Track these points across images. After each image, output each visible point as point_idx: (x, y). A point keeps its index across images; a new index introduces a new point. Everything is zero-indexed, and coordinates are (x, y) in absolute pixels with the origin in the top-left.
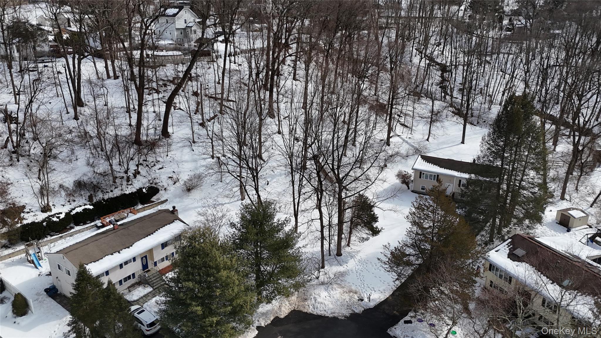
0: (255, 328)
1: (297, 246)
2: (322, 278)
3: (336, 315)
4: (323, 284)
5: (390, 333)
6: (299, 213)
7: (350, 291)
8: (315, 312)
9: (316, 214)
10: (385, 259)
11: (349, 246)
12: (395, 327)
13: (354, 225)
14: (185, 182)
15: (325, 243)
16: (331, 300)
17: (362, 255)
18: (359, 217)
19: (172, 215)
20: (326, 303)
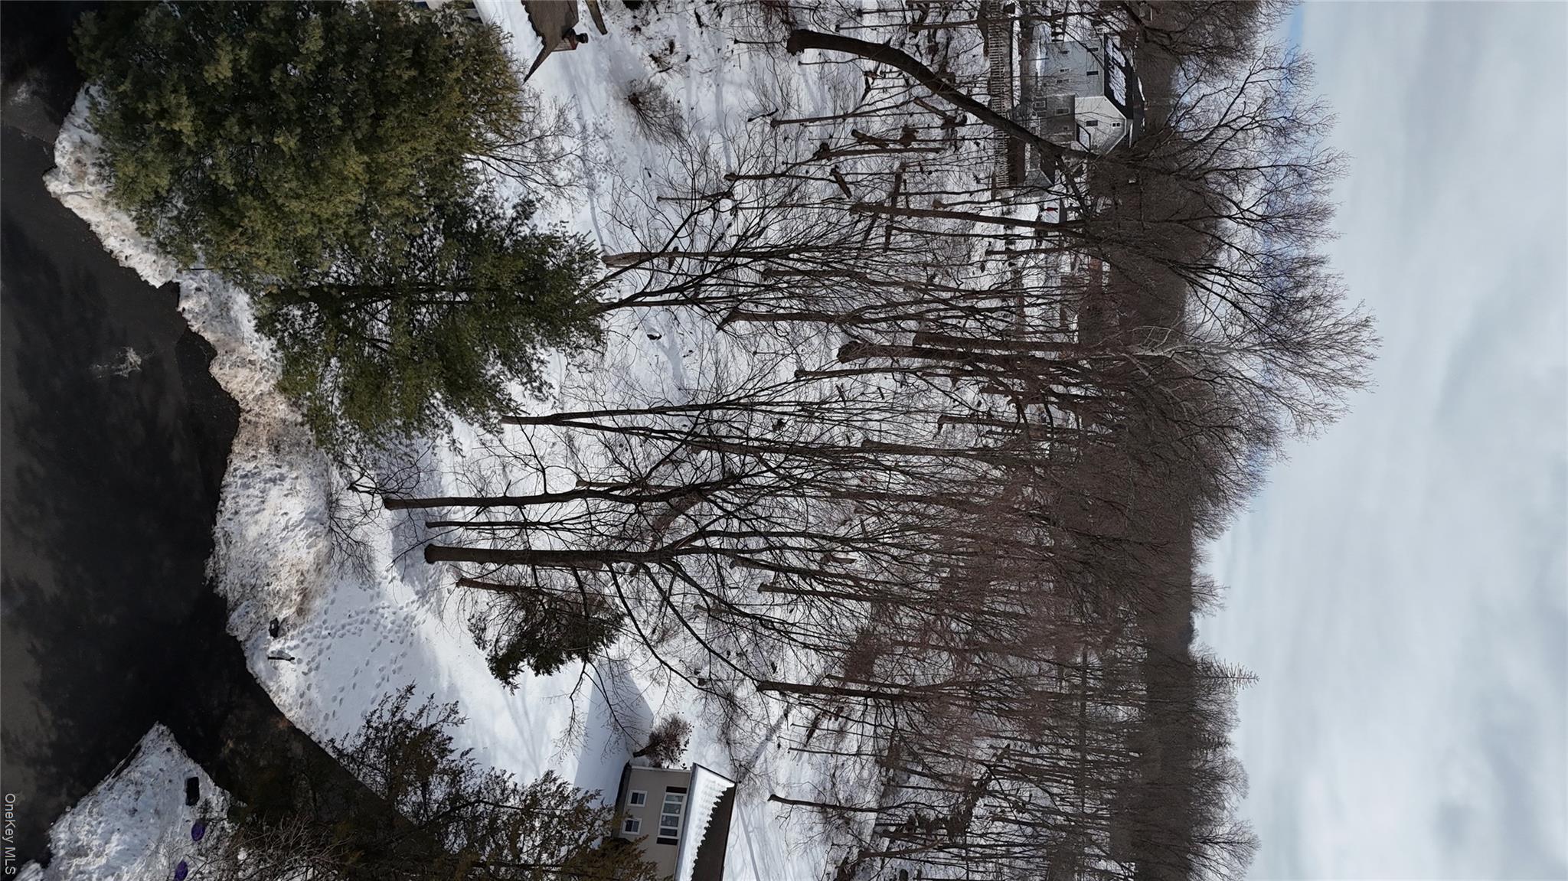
0: (172, 275)
1: (456, 422)
2: (352, 502)
3: (221, 549)
4: (332, 504)
5: (152, 734)
6: (564, 429)
7: (305, 594)
8: (232, 481)
9: (563, 482)
10: (409, 711)
11: (458, 585)
12: (176, 750)
13: (524, 596)
14: (660, 88)
15: (468, 509)
16: (274, 531)
17: (427, 624)
18: (551, 613)
19: (559, 30)
20: (265, 517)
